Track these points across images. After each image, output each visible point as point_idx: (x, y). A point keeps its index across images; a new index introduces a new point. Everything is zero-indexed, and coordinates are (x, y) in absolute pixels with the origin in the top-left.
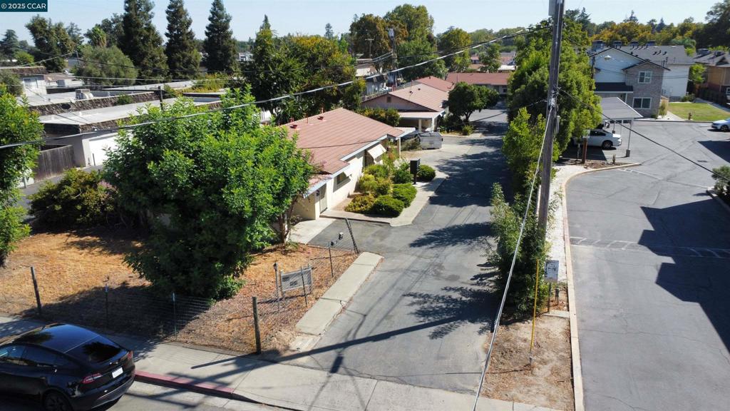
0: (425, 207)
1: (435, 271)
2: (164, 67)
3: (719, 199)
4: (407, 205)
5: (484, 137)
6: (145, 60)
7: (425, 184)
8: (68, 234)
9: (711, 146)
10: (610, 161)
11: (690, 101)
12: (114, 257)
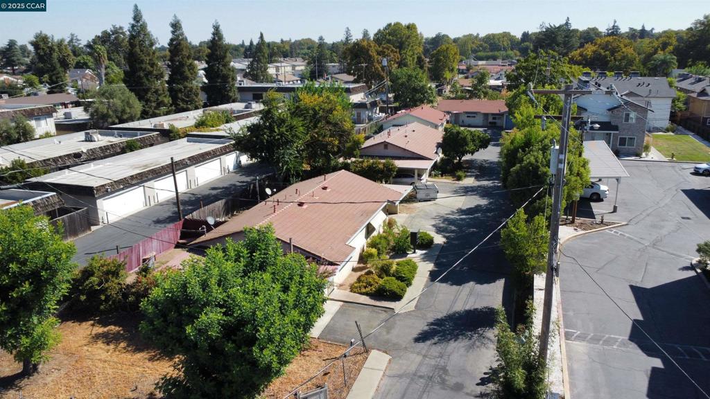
0: (426, 286)
1: (440, 376)
2: (168, 100)
3: (703, 277)
4: (409, 284)
5: (477, 183)
6: (149, 95)
7: (424, 252)
8: (92, 322)
9: (694, 195)
10: (598, 219)
11: (673, 132)
12: (139, 355)
